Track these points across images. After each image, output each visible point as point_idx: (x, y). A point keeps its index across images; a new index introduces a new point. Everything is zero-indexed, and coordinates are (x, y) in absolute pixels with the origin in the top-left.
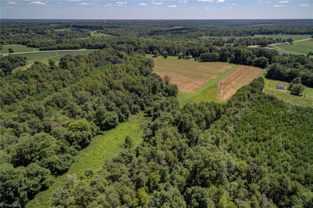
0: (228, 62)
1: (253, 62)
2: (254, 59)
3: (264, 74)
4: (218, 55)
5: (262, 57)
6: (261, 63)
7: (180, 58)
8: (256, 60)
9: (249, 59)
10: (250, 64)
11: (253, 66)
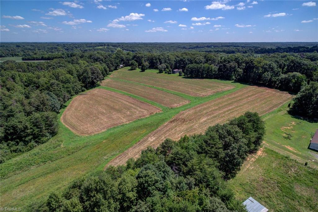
0: (233, 80)
1: (275, 82)
2: (279, 76)
3: (289, 105)
4: (215, 67)
5: (294, 73)
6: (291, 84)
7: (161, 72)
8: (282, 79)
9: (268, 75)
10: (270, 85)
11: (276, 88)
